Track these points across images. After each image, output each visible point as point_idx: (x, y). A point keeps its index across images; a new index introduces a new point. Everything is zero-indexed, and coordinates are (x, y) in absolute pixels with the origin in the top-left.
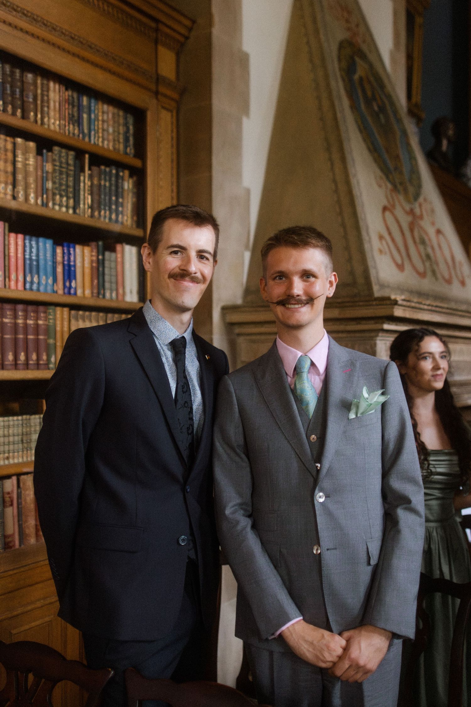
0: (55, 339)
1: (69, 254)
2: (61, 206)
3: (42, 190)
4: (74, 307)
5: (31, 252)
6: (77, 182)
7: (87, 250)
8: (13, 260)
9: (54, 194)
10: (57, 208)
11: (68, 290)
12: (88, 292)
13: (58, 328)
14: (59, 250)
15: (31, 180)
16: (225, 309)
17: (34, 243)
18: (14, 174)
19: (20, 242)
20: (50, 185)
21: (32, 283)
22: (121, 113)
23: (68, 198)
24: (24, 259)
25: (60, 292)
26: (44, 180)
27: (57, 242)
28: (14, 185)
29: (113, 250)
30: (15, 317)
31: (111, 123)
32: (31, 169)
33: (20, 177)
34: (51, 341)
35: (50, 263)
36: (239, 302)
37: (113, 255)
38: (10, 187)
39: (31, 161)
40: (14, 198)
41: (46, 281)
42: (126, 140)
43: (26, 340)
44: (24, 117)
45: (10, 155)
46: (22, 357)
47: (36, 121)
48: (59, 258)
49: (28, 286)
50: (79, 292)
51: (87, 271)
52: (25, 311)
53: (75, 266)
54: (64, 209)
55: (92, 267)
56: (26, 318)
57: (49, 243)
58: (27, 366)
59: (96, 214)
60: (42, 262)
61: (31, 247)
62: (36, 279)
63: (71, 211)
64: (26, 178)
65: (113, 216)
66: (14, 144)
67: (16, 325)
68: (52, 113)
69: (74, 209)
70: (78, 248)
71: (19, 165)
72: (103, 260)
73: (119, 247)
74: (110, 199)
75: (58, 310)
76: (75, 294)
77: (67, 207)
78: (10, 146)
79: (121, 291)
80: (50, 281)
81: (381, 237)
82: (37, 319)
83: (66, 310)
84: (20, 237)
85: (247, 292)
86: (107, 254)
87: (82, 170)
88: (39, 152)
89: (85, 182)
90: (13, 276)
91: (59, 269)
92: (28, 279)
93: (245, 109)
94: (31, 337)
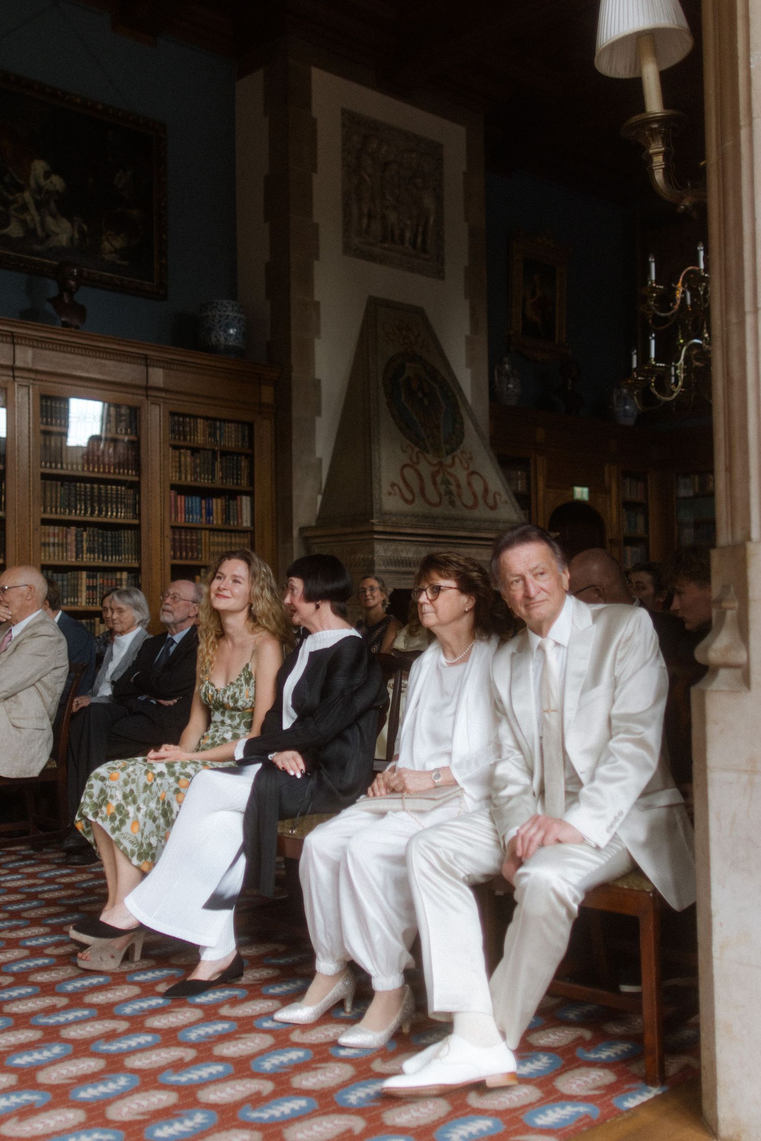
0: (201, 545)
1: (209, 503)
2: (204, 479)
3: (194, 473)
4: (211, 530)
5: (188, 504)
6: (213, 465)
7: (219, 501)
8: (179, 508)
9: (201, 475)
10: (202, 481)
11: (209, 522)
12: (220, 522)
13: (203, 540)
14: (203, 502)
15: (188, 469)
16: (302, 530)
17: (190, 500)
18: (180, 467)
19: (183, 499)
20: (198, 470)
21: (189, 518)
22: (240, 426)
23: (208, 475)
24: (185, 508)
25: (204, 522)
26: (195, 468)
27: (202, 498)
28: (180, 472)
29: (235, 499)
30: (181, 535)
31: (233, 432)
32: (188, 463)
33: (183, 468)
34: (199, 547)
35: (198, 509)
36: (313, 524)
37: (235, 502)
38: (178, 474)
39: (189, 460)
40: (180, 479)
41: (196, 517)
42: (243, 439)
43: (186, 546)
44: (185, 439)
45: (177, 459)
46: (184, 554)
47: (190, 440)
48: (204, 505)
49: (187, 520)
50: (215, 522)
51: (219, 511)
52: (186, 532)
53: (212, 509)
54: (206, 481)
55: (222, 509)
56: (186, 535)
57: (198, 499)
58: (186, 558)
59: (224, 481)
60: (194, 508)
61: (188, 501)
62: (191, 517)
63: (210, 482)
64: (186, 468)
65: (235, 481)
66: (180, 454)
67: (181, 539)
68: (199, 435)
69: (212, 480)
70: (214, 501)
71: (182, 463)
72: (229, 505)
73: (239, 498)
74: (233, 472)
75: (203, 532)
76: (213, 523)
77: (208, 480)
78: (177, 454)
79: (240, 521)
80: (199, 516)
81: (393, 485)
82: (192, 535)
83: (207, 532)
84: (183, 497)
85: (319, 518)
86: (231, 502)
87: (216, 459)
88: (192, 454)
89: (218, 465)
90: (179, 516)
91: (204, 511)
92: (187, 516)
93: (318, 412)
94: (189, 545)
